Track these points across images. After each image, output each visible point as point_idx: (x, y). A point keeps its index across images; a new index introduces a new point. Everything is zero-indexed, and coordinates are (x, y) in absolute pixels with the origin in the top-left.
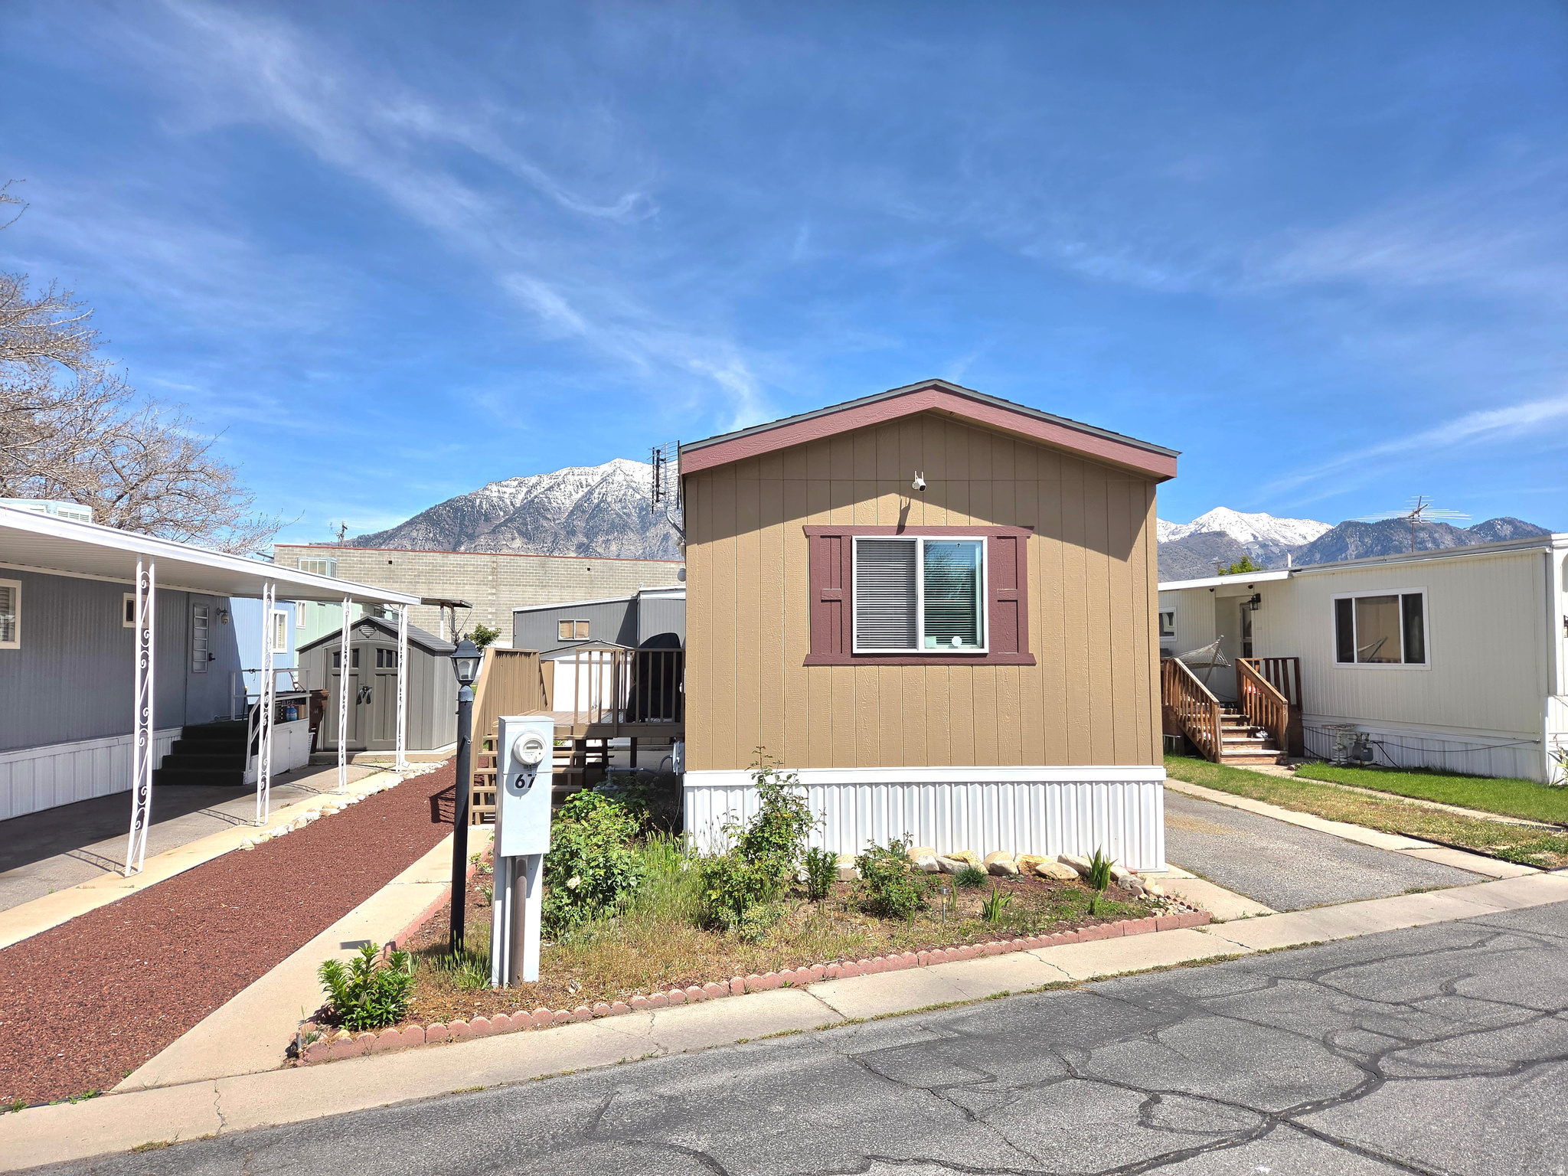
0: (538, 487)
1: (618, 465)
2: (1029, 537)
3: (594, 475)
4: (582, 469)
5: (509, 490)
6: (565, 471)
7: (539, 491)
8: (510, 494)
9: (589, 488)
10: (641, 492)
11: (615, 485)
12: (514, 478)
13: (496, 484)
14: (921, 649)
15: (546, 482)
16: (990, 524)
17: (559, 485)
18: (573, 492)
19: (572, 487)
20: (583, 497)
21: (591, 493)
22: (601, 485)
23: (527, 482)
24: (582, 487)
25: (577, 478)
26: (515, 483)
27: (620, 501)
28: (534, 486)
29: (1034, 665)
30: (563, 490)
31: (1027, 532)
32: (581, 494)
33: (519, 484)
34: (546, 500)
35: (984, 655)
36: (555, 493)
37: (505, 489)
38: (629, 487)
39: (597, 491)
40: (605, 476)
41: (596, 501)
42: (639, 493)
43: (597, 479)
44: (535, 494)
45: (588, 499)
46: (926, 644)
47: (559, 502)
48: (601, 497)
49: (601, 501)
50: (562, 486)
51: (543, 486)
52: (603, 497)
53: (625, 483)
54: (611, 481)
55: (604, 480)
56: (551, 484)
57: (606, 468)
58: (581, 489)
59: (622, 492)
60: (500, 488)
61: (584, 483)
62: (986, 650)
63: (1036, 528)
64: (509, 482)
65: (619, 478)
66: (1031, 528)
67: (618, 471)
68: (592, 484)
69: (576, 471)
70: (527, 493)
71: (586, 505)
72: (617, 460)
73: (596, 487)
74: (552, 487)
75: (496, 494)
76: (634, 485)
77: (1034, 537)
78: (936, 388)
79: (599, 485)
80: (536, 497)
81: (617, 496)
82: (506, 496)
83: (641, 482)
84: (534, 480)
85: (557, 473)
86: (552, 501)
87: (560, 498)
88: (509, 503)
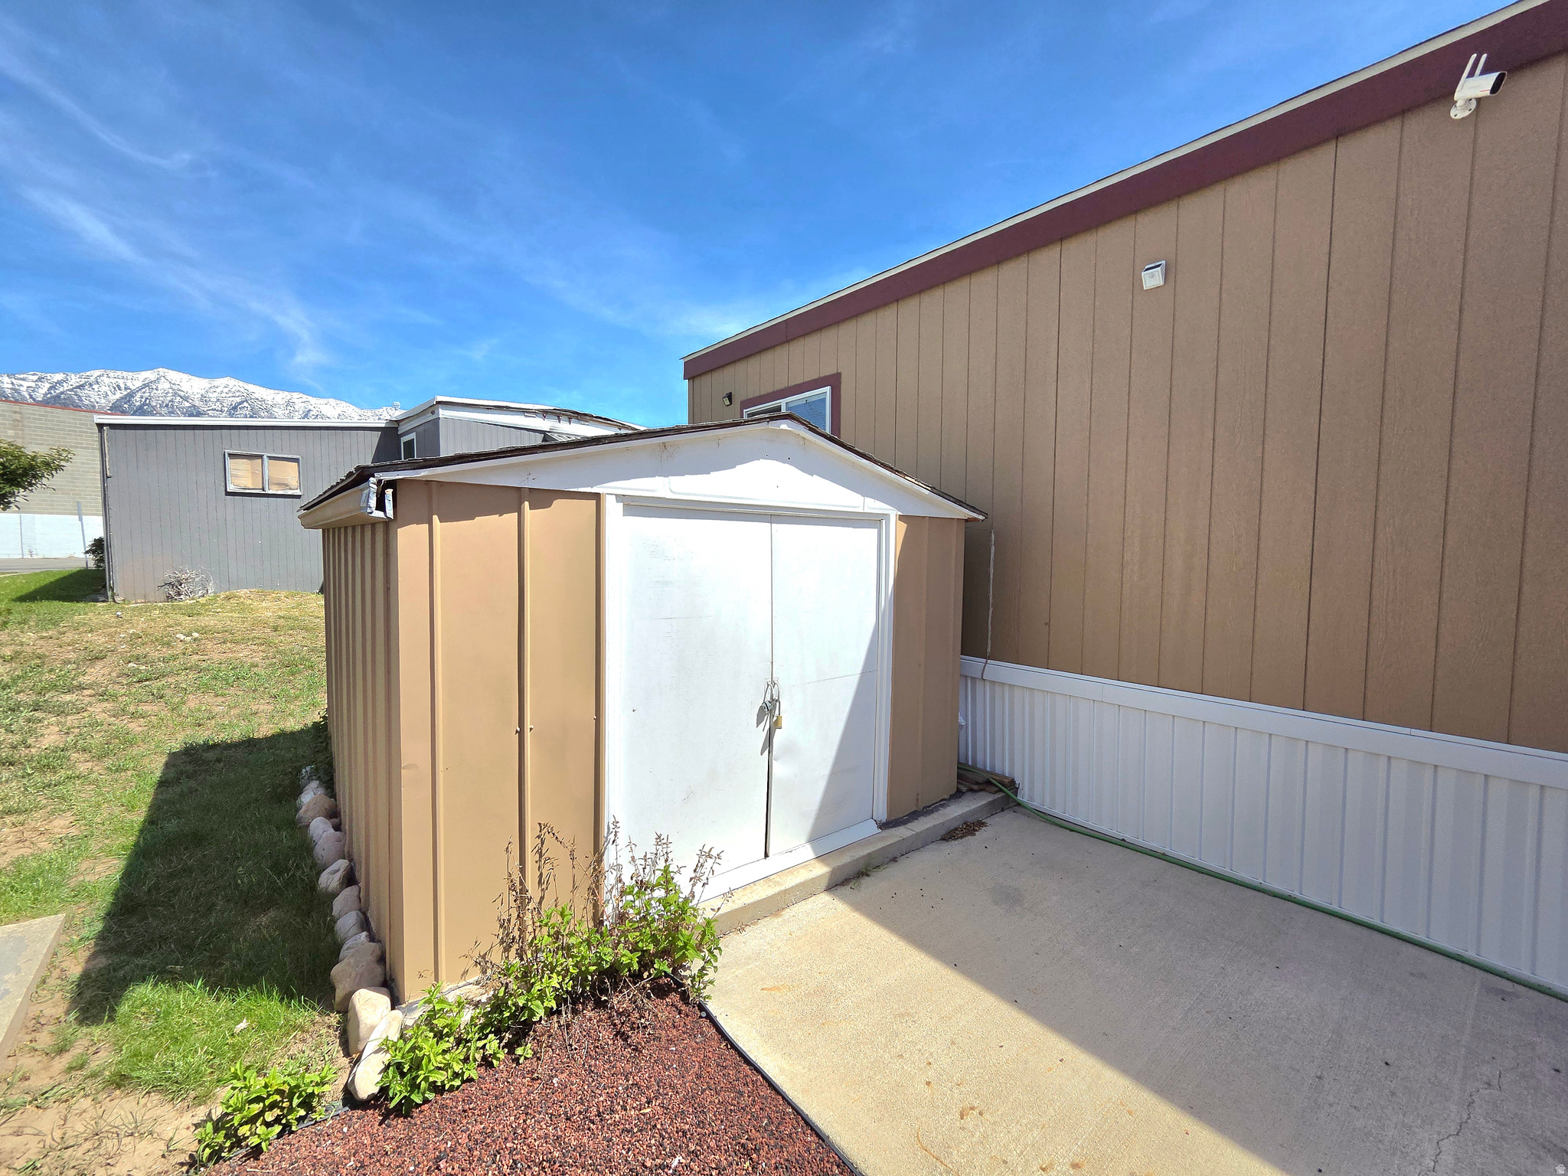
0: (64, 384)
1: (161, 374)
3: (136, 380)
4: (119, 373)
5: (26, 384)
6: (97, 373)
7: (66, 388)
8: (28, 387)
9: (129, 391)
10: (190, 401)
11: (159, 392)
12: (32, 373)
13: (8, 376)
15: (74, 380)
17: (91, 385)
18: (109, 393)
19: (107, 388)
20: (122, 398)
21: (131, 395)
22: (143, 390)
23: (49, 378)
24: (120, 389)
25: (114, 381)
26: (35, 378)
27: (167, 406)
28: (60, 383)
30: (96, 390)
32: (118, 395)
33: (39, 378)
34: (75, 397)
36: (86, 392)
37: (21, 382)
38: (175, 394)
39: (139, 395)
40: (147, 382)
41: (138, 404)
42: (188, 402)
43: (139, 384)
44: (61, 390)
45: (129, 401)
47: (92, 400)
48: (143, 400)
49: (144, 404)
50: (95, 387)
51: (70, 383)
52: (145, 401)
53: (171, 391)
54: (154, 387)
55: (145, 386)
56: (81, 383)
57: (150, 375)
58: (119, 391)
59: (169, 399)
60: (14, 381)
61: (122, 386)
64: (25, 376)
65: (164, 385)
67: (163, 379)
68: (133, 388)
69: (112, 374)
70: (50, 388)
71: (126, 406)
72: (160, 370)
73: (138, 391)
74: (82, 386)
75: (10, 386)
76: (182, 394)
79: (140, 390)
80: (62, 393)
81: (163, 402)
82: (23, 389)
83: (190, 392)
84: (59, 377)
85: (88, 373)
86: (83, 399)
87: (92, 396)
88: (28, 397)
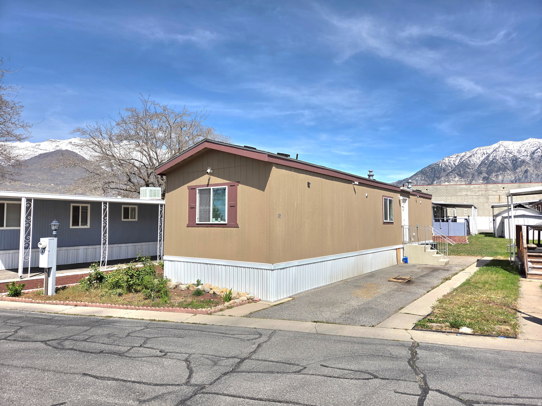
2: (238, 185)
14: (211, 222)
16: (229, 182)
29: (239, 227)
31: (238, 183)
35: (226, 224)
46: (213, 221)
62: (226, 223)
63: (240, 182)
66: (239, 182)
77: (240, 185)
78: (206, 141)
